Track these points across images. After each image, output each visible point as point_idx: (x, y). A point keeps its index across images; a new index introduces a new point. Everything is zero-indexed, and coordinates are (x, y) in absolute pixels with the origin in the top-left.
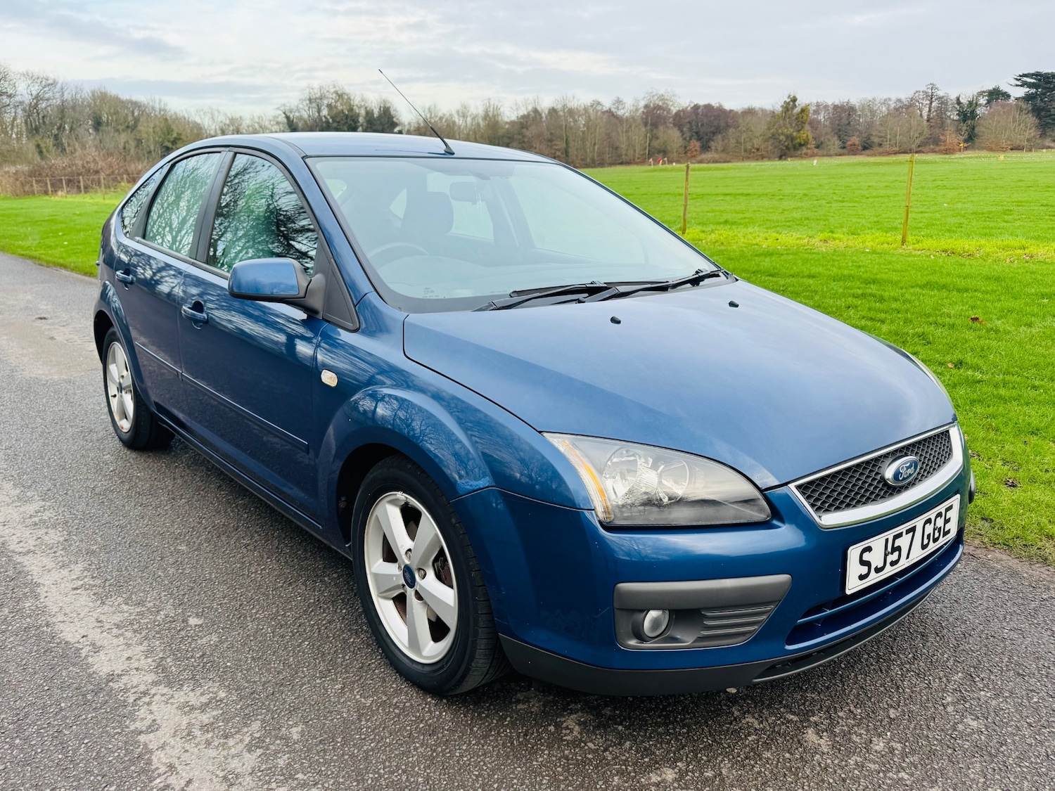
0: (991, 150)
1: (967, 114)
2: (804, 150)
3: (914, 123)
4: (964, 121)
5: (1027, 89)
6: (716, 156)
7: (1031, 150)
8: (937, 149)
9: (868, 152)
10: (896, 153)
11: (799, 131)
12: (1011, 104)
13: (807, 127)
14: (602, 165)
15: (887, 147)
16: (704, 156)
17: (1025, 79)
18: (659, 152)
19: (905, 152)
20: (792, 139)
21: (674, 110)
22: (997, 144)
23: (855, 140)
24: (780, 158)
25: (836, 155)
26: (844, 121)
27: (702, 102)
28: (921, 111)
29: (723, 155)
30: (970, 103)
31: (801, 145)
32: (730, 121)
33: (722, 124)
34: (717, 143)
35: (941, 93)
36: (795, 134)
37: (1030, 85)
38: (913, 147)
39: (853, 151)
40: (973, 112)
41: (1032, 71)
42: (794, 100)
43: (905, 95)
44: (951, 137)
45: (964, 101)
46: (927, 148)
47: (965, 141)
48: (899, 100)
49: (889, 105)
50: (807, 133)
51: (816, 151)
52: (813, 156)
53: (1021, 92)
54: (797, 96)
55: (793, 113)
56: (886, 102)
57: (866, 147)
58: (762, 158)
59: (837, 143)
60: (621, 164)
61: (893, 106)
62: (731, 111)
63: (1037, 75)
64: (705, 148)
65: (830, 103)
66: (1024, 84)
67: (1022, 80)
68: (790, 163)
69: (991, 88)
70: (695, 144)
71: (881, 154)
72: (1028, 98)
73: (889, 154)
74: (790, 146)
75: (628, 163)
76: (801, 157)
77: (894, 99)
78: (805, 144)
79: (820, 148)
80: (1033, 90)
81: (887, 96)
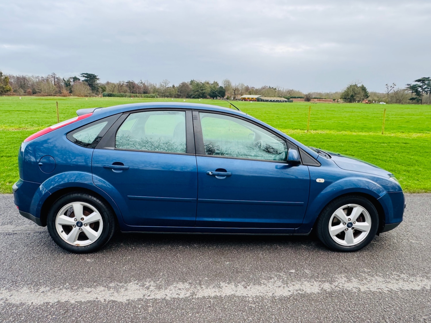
0: (78, 96)
1: (67, 84)
2: (9, 93)
3: (51, 86)
4: (67, 86)
5: (85, 78)
7: (90, 97)
8: (61, 95)
9: (36, 95)
10: (46, 96)
11: (6, 85)
12: (81, 82)
13: (9, 84)
15: (43, 93)
17: (84, 75)
19: (50, 95)
20: (3, 88)
22: (80, 94)
23: (30, 90)
25: (23, 95)
26: (23, 83)
28: (51, 81)
30: (68, 81)
31: (7, 91)
35: (57, 76)
36: (4, 86)
37: (86, 77)
38: (52, 94)
39: (29, 94)
40: (69, 84)
41: (85, 73)
43: (45, 76)
44: (65, 91)
45: (66, 80)
46: (57, 95)
47: (70, 93)
48: (43, 77)
49: (39, 79)
50: (9, 87)
51: (14, 93)
52: (13, 95)
53: (83, 79)
54: (2, 72)
56: (37, 77)
57: (34, 93)
59: (23, 91)
61: (41, 79)
63: (87, 74)
65: (15, 76)
66: (84, 76)
67: (83, 75)
69: (74, 77)
71: (41, 96)
72: (85, 81)
73: (44, 96)
74: (3, 91)
76: (8, 95)
77: (40, 77)
78: (10, 90)
79: (16, 92)
80: (87, 79)
81: (37, 75)
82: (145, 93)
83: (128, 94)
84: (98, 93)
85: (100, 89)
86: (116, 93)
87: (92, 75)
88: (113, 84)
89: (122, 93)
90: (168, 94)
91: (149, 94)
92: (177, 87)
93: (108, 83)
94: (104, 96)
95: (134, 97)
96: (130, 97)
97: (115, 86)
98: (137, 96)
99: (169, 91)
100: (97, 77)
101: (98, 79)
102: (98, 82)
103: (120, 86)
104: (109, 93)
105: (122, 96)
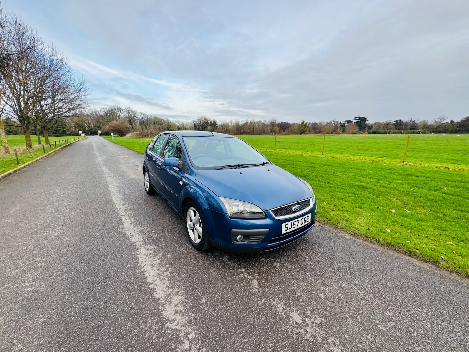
0: (348, 134)
1: (343, 125)
2: (306, 132)
3: (331, 127)
4: (342, 127)
6: (286, 133)
7: (357, 134)
8: (336, 133)
9: (320, 133)
10: (326, 134)
11: (305, 128)
12: (353, 124)
13: (307, 127)
14: (261, 134)
15: (324, 132)
16: (283, 133)
17: (356, 118)
18: (274, 132)
19: (328, 134)
21: (277, 123)
22: (349, 132)
23: (317, 130)
24: (300, 134)
25: (313, 134)
26: (315, 126)
27: (283, 122)
28: (332, 124)
29: (288, 133)
30: (344, 123)
31: (305, 131)
32: (289, 126)
33: (288, 126)
34: (287, 130)
35: (337, 121)
37: (357, 119)
38: (331, 132)
39: (317, 133)
42: (304, 122)
43: (329, 121)
44: (339, 131)
45: (342, 123)
46: (333, 133)
47: (342, 131)
48: (328, 122)
50: (307, 129)
51: (308, 133)
52: (308, 134)
53: (355, 121)
55: (304, 125)
56: (324, 122)
57: (320, 132)
58: (296, 134)
59: (313, 131)
60: (265, 134)
62: (290, 124)
63: (359, 117)
64: (284, 131)
65: (312, 122)
66: (356, 119)
67: (355, 118)
68: (302, 135)
69: (348, 120)
70: (282, 131)
71: (323, 134)
72: (357, 122)
73: (325, 134)
74: (303, 131)
75: (267, 134)
76: (305, 134)
77: (326, 122)
78: (306, 131)
79: (309, 132)
80: (358, 121)
81: (324, 121)
82: (411, 129)
83: (392, 131)
84: (364, 131)
85: (367, 128)
86: (381, 130)
87: (363, 117)
88: (380, 123)
89: (386, 130)
90: (441, 130)
91: (416, 130)
92: (458, 122)
93: (376, 123)
94: (369, 133)
95: (399, 133)
96: (394, 133)
97: (381, 125)
98: (401, 133)
99: (444, 126)
100: (367, 119)
101: (368, 120)
102: (367, 122)
103: (388, 124)
104: (375, 130)
105: (386, 133)
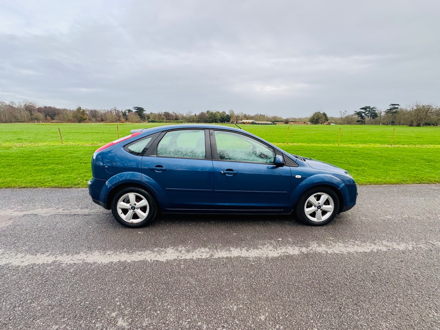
0: (132, 122)
1: (124, 114)
2: (85, 121)
3: (113, 116)
4: (124, 116)
5: (136, 110)
6: (58, 121)
7: (140, 123)
8: (120, 122)
9: (103, 122)
10: (110, 122)
11: (83, 116)
12: (133, 113)
13: (85, 115)
14: (11, 122)
15: (108, 121)
16: (51, 121)
17: (135, 108)
18: (35, 119)
19: (113, 122)
20: (82, 118)
21: (37, 107)
23: (99, 119)
24: (79, 122)
25: (95, 122)
26: (95, 114)
27: (48, 106)
28: (114, 113)
29: (60, 121)
30: (125, 112)
31: (84, 119)
32: (59, 112)
33: (56, 113)
34: (57, 117)
35: (118, 109)
36: (82, 116)
37: (136, 109)
38: (114, 121)
39: (99, 121)
40: (126, 114)
41: (136, 107)
42: (80, 108)
43: (109, 109)
44: (123, 119)
45: (123, 112)
46: (117, 122)
47: (126, 120)
49: (105, 111)
50: (85, 116)
51: (89, 121)
52: (88, 122)
53: (135, 110)
54: (81, 107)
57: (102, 121)
58: (73, 122)
59: (94, 119)
60: (20, 122)
61: (106, 111)
62: (59, 109)
63: (137, 107)
64: (53, 119)
65: (89, 109)
66: (135, 109)
68: (82, 124)
69: (128, 109)
70: (48, 118)
71: (107, 122)
72: (137, 112)
73: (109, 122)
74: (81, 119)
75: (23, 122)
76: (85, 122)
77: (106, 110)
78: (86, 119)
79: (90, 120)
80: (137, 110)
81: (104, 109)
82: (176, 119)
83: (165, 120)
84: (145, 120)
85: (146, 118)
86: (157, 120)
87: (141, 108)
88: (155, 114)
89: (161, 120)
90: (191, 120)
91: (179, 120)
92: (198, 115)
93: (151, 113)
94: (149, 122)
95: (169, 122)
96: (166, 122)
97: (156, 115)
98: (171, 122)
99: (192, 118)
100: (144, 109)
101: (145, 111)
102: (145, 112)
103: (160, 115)
104: (152, 120)
105: (161, 122)
